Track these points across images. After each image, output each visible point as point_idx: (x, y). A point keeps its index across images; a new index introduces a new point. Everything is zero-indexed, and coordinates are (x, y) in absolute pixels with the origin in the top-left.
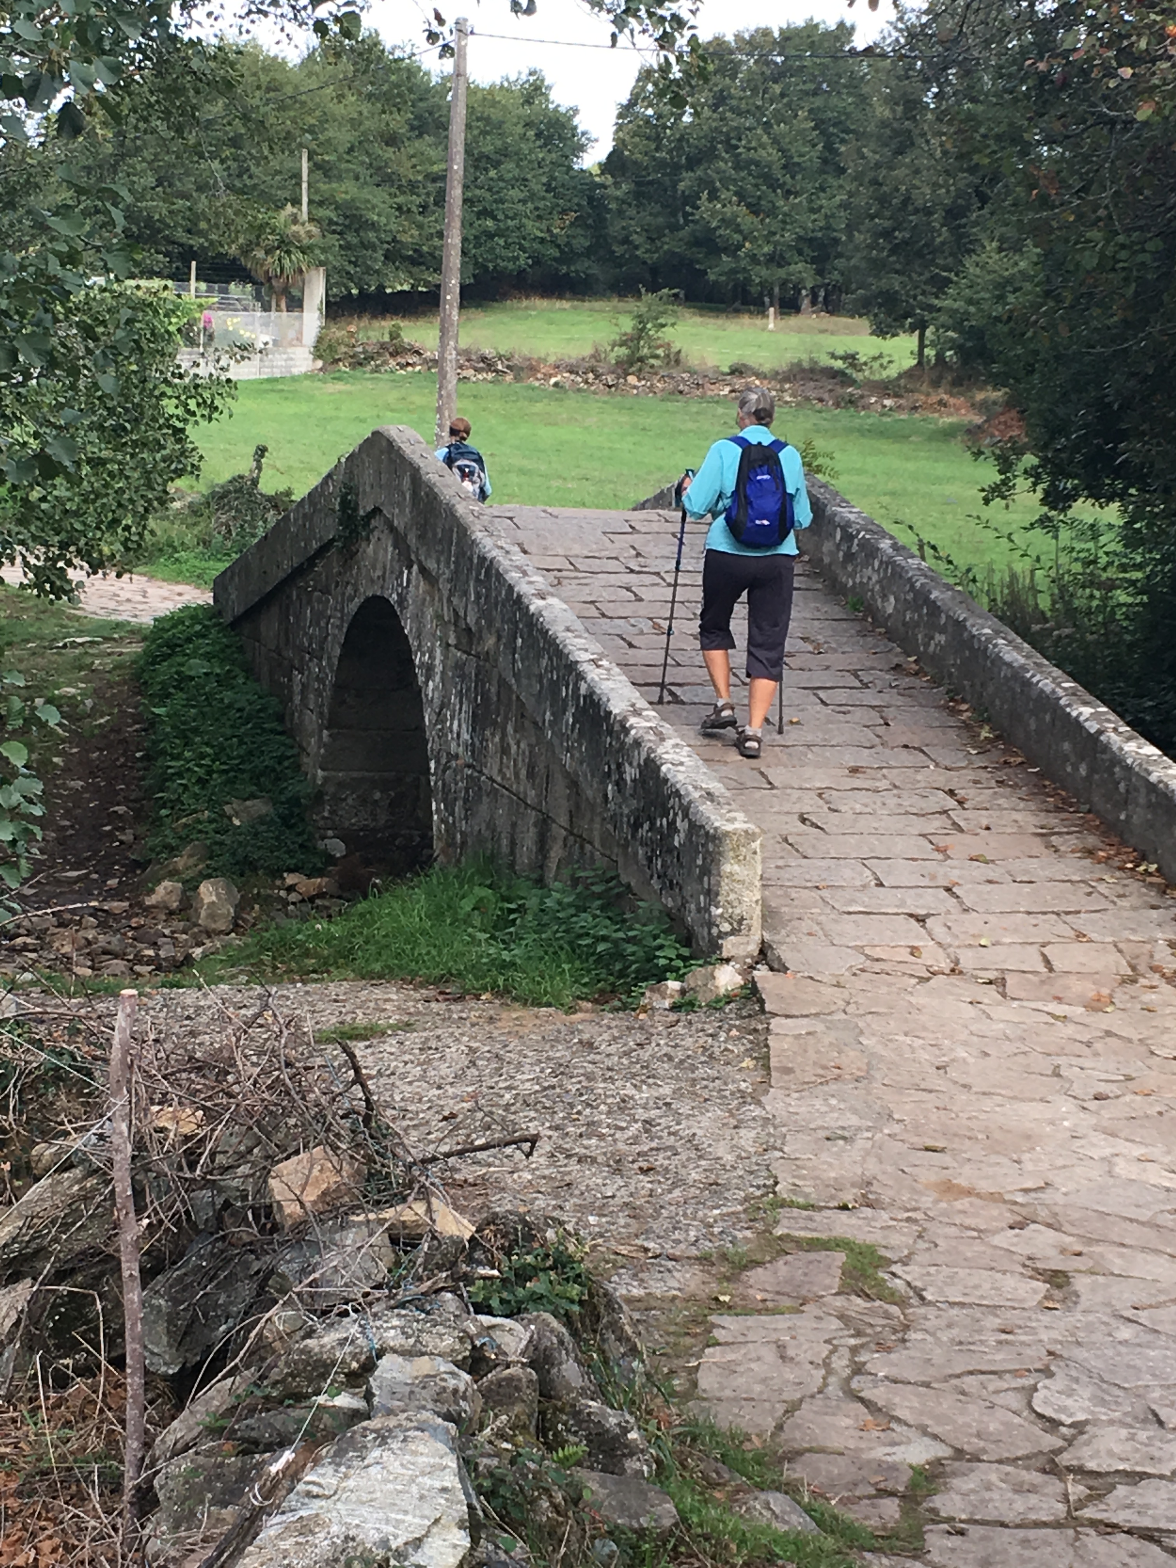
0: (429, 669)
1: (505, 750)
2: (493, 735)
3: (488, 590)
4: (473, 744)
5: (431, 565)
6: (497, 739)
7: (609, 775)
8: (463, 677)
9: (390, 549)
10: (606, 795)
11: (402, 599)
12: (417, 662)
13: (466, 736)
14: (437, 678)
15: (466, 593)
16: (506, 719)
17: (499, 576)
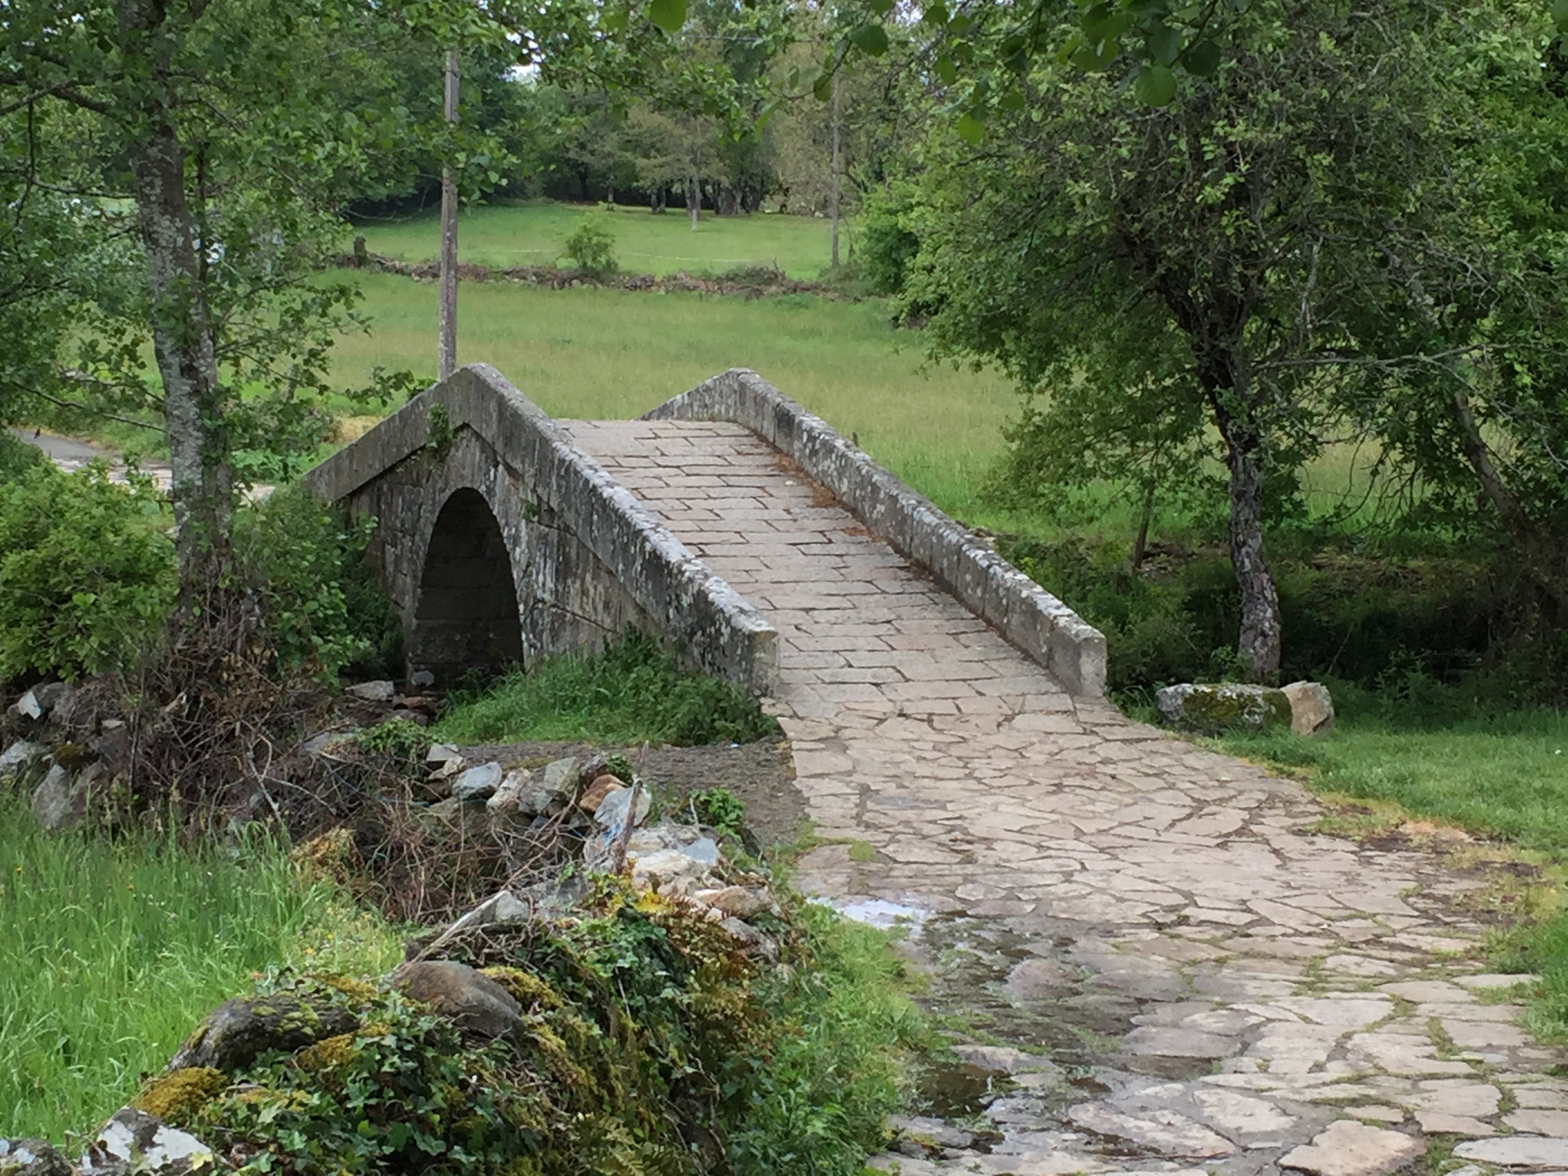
0: (516, 541)
1: (584, 592)
2: (574, 582)
3: (568, 482)
4: (557, 591)
5: (517, 465)
6: (578, 585)
7: (670, 603)
8: (546, 544)
9: (478, 454)
10: (668, 617)
11: (490, 491)
12: (505, 534)
13: (550, 585)
14: (524, 546)
15: (548, 485)
16: (585, 571)
17: (577, 473)
